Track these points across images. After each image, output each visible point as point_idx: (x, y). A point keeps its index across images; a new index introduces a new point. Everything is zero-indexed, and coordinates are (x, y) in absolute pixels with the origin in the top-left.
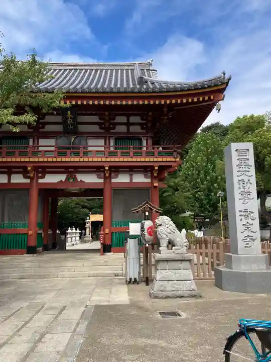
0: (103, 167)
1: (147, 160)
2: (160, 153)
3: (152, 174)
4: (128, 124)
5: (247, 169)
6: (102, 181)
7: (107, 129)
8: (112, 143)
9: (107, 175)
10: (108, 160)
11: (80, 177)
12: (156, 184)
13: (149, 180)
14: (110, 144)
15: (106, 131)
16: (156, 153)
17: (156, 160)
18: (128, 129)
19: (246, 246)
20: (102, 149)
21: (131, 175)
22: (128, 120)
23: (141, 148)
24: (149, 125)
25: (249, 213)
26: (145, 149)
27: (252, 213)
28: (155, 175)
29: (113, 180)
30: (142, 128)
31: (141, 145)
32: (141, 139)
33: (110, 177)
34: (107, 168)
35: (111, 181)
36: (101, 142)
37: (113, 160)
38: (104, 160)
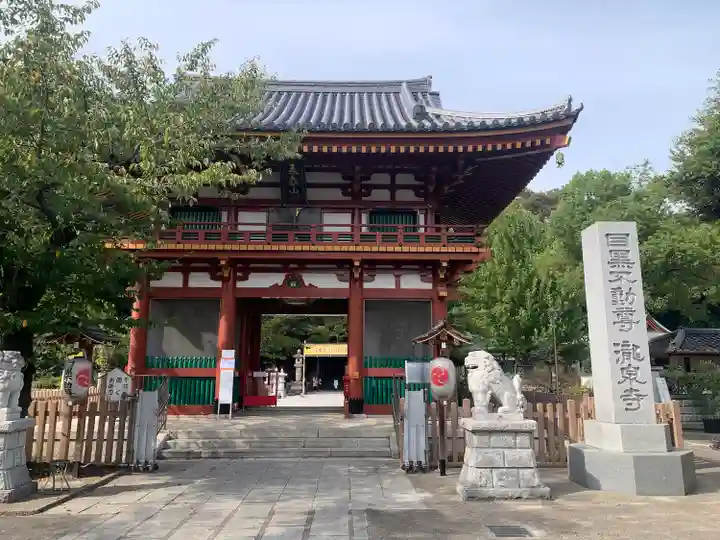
0: (351, 262)
1: (428, 249)
2: (450, 238)
3: (435, 275)
4: (393, 187)
5: (626, 269)
6: (346, 285)
7: (356, 196)
8: (365, 219)
9: (357, 275)
10: (359, 248)
11: (309, 279)
12: (443, 294)
13: (429, 286)
14: (360, 221)
15: (354, 199)
16: (444, 239)
17: (444, 250)
18: (393, 196)
19: (629, 407)
20: (348, 230)
21: (398, 277)
22: (393, 179)
23: (415, 229)
24: (431, 189)
25: (631, 347)
26: (422, 230)
27: (637, 347)
28: (442, 276)
29: (366, 285)
30: (417, 195)
31: (415, 223)
32: (416, 213)
33: (361, 280)
34: (357, 264)
35: (361, 286)
36: (346, 218)
37: (367, 249)
38: (352, 248)
